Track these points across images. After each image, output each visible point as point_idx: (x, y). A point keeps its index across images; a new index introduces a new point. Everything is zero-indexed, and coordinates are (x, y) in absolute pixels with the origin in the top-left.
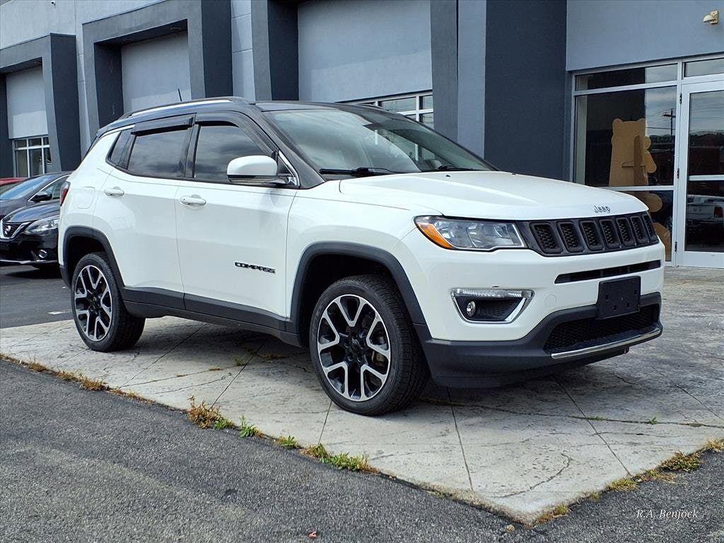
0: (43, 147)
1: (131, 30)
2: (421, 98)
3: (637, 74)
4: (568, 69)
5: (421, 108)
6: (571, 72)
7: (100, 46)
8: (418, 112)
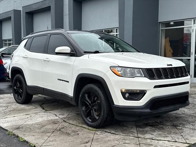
0: (11, 42)
1: (35, 9)
2: (116, 29)
3: (182, 23)
4: (159, 21)
5: (116, 32)
6: (160, 22)
7: (27, 13)
8: (115, 34)
